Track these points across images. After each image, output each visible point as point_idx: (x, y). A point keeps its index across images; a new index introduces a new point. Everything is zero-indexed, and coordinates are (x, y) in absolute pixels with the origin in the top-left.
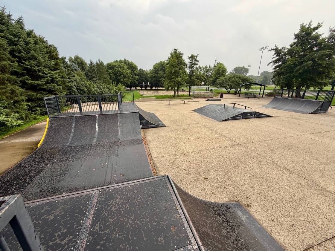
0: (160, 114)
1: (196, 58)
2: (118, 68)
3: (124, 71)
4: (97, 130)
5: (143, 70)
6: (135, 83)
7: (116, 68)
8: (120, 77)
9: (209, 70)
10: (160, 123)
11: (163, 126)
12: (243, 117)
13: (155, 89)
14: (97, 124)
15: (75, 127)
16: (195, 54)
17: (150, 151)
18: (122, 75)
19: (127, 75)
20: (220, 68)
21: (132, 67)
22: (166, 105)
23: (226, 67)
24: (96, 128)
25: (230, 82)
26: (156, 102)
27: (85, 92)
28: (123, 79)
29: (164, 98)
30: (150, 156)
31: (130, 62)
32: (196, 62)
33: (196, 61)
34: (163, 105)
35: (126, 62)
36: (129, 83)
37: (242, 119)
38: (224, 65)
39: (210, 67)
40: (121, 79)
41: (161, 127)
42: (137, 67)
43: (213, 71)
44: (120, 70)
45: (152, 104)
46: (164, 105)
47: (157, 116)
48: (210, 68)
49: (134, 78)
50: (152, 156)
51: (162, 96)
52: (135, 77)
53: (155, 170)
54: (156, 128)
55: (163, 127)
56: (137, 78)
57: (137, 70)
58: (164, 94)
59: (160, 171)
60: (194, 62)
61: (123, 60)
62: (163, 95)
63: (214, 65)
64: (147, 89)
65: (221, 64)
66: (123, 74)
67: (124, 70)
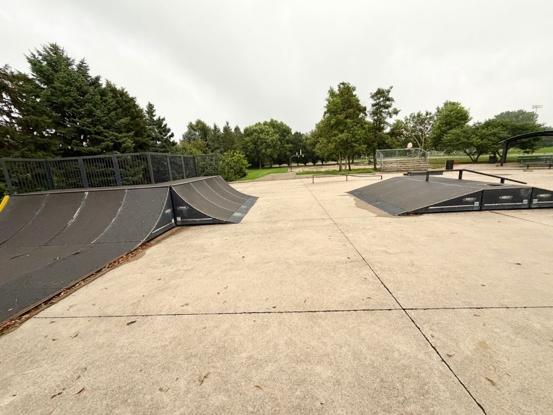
1: (388, 94)
2: (259, 133)
3: (268, 137)
5: (302, 133)
6: (285, 156)
7: (256, 134)
8: (261, 147)
9: (425, 119)
11: (231, 221)
12: (481, 204)
13: (321, 164)
16: (385, 87)
18: (265, 144)
19: (272, 142)
20: (451, 111)
21: (283, 131)
22: (305, 184)
23: (466, 109)
25: (477, 137)
28: (266, 150)
31: (280, 122)
32: (388, 103)
33: (388, 99)
34: (299, 184)
35: (273, 124)
36: (276, 156)
37: (480, 210)
38: (462, 105)
39: (427, 114)
40: (262, 149)
42: (291, 130)
43: (435, 121)
44: (262, 136)
45: (281, 183)
46: (301, 184)
47: (257, 202)
48: (428, 116)
49: (285, 147)
52: (286, 145)
56: (290, 148)
57: (291, 134)
60: (382, 103)
61: (269, 121)
63: (438, 108)
64: (307, 164)
65: (454, 104)
66: (266, 142)
67: (268, 135)
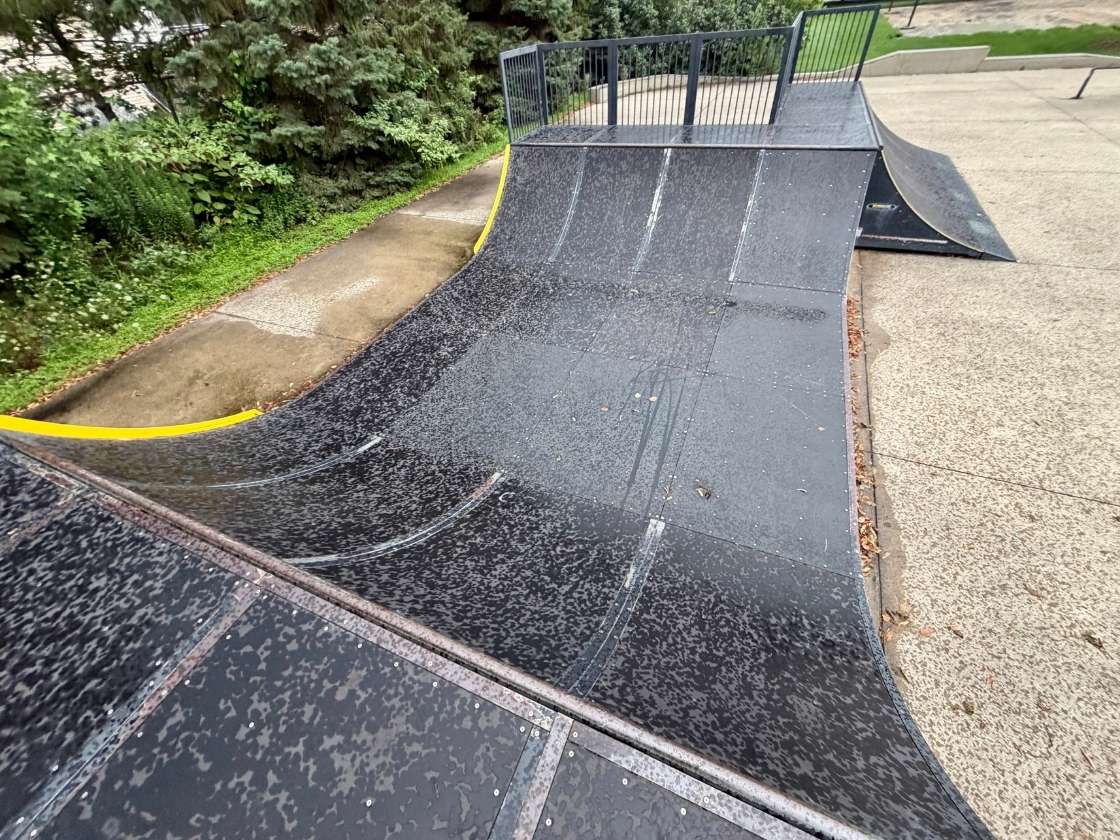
0: (990, 163)
4: (652, 220)
10: (977, 227)
11: (990, 252)
14: (658, 191)
15: (581, 196)
17: (873, 400)
22: (1052, 104)
24: (649, 211)
26: (981, 77)
27: (645, 25)
29: (1048, 50)
30: (863, 433)
34: (1023, 98)
41: (981, 256)
45: (951, 92)
46: (1034, 100)
47: (967, 177)
50: (877, 436)
51: (1031, 35)
53: (873, 539)
54: (942, 260)
55: (993, 264)
58: (1049, 18)
59: (900, 555)
62: (1045, 26)
